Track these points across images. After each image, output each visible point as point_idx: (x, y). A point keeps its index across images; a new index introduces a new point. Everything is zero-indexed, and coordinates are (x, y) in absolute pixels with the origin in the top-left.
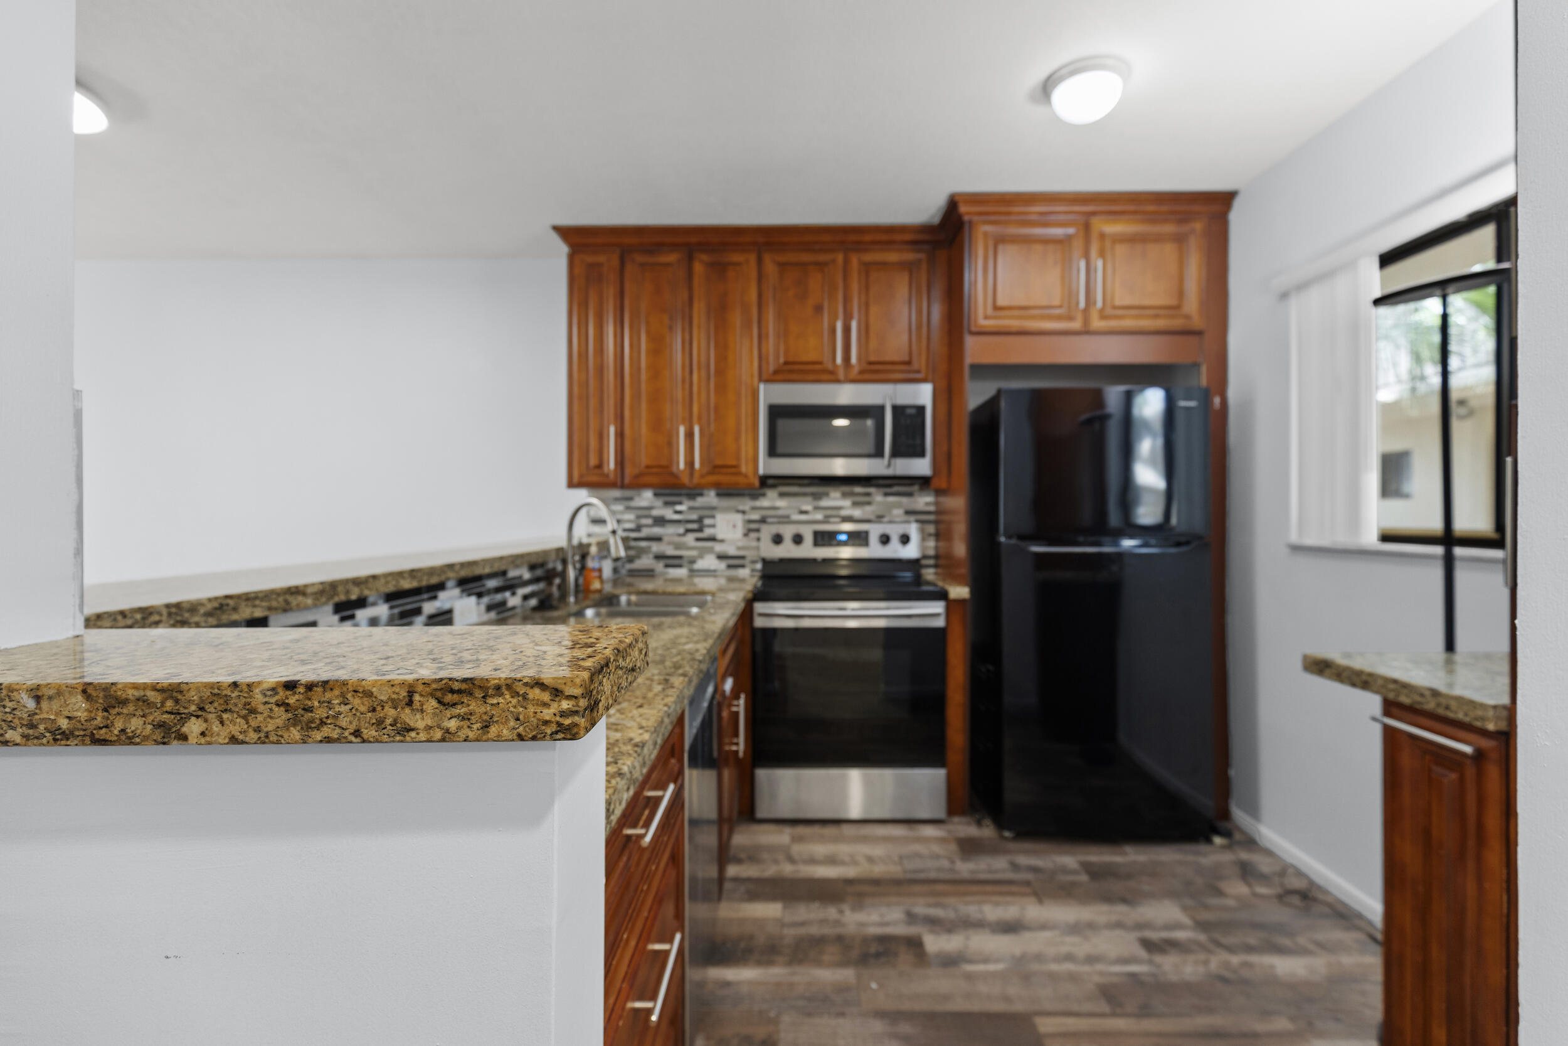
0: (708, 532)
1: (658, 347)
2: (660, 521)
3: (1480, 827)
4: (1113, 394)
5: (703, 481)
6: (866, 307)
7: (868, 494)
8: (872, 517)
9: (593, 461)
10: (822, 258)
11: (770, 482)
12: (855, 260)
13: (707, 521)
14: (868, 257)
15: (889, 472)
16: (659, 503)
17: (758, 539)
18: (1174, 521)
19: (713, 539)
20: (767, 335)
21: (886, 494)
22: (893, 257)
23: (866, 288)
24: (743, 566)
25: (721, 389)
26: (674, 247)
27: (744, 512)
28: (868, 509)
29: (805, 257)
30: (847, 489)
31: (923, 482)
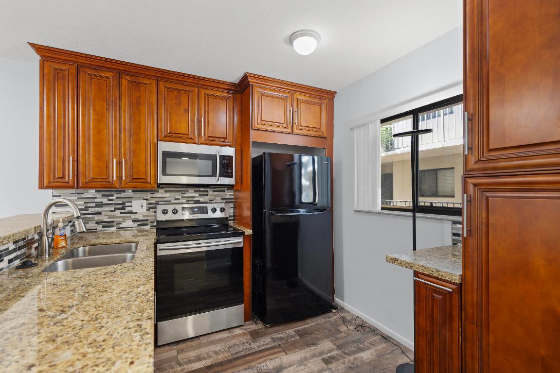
0: (127, 209)
1: (100, 118)
2: (101, 205)
3: (451, 315)
4: (296, 156)
5: (127, 186)
6: (207, 113)
7: (207, 191)
8: (208, 201)
9: (58, 174)
10: (187, 89)
11: (161, 186)
12: (202, 92)
13: (127, 204)
14: (208, 92)
15: (218, 183)
16: (99, 195)
17: (155, 212)
18: (317, 201)
19: (131, 212)
20: (161, 119)
21: (214, 191)
22: (219, 94)
23: (207, 105)
24: (147, 225)
25: (137, 141)
26: (110, 69)
27: (147, 200)
28: (206, 197)
29: (180, 87)
30: (197, 189)
31: (230, 187)
